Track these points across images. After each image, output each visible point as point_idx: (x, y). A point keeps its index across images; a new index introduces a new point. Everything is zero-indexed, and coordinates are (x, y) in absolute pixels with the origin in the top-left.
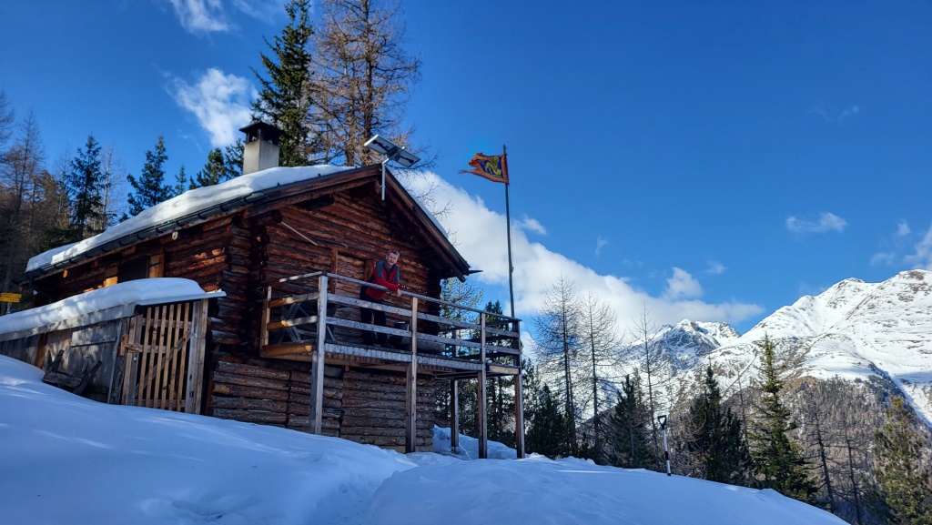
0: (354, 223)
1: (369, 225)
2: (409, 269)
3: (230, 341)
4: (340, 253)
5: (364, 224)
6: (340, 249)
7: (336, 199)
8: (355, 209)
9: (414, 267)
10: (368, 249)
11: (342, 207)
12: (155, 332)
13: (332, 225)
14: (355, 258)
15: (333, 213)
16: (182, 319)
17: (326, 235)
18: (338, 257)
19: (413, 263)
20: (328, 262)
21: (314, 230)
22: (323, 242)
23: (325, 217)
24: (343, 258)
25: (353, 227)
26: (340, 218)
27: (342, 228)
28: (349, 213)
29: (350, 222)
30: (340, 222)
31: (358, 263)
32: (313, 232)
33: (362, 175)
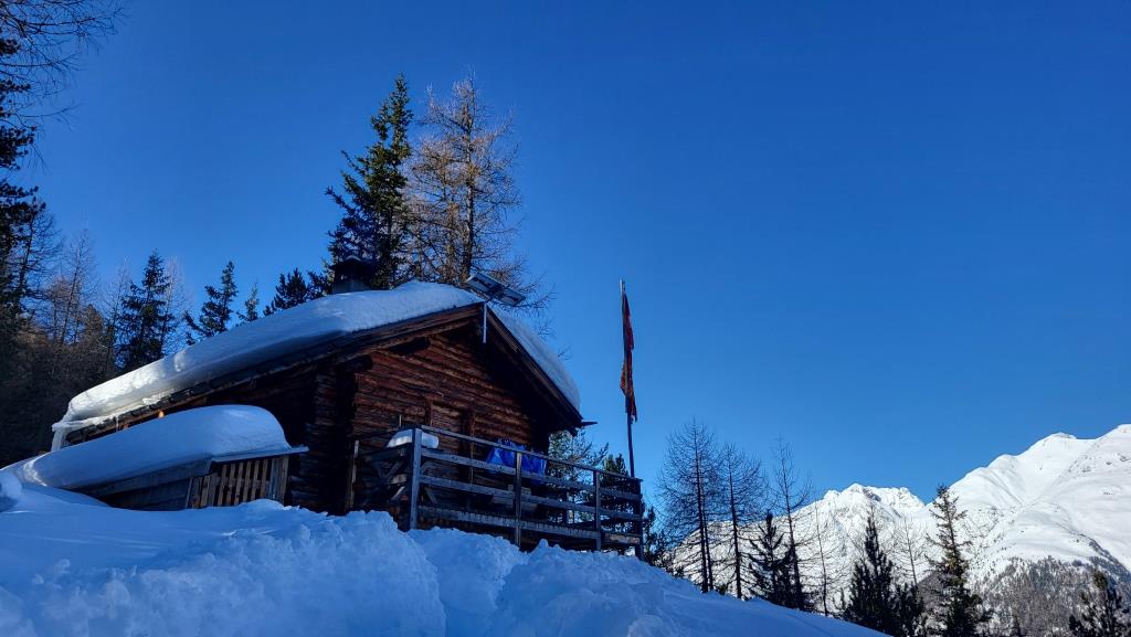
0: (451, 369)
1: (468, 371)
2: (518, 423)
4: (436, 403)
5: (463, 369)
6: (436, 399)
7: (432, 342)
8: (452, 353)
9: (518, 418)
10: (467, 398)
11: (439, 351)
12: (229, 493)
13: (428, 371)
14: (452, 408)
15: (428, 357)
17: (420, 383)
18: (433, 407)
19: (518, 414)
20: (423, 413)
21: (408, 377)
22: (416, 390)
23: (419, 363)
24: (439, 409)
25: (451, 373)
26: (434, 364)
27: (438, 375)
28: (447, 358)
29: (447, 367)
30: (435, 369)
31: (455, 414)
32: (405, 380)
33: (462, 316)
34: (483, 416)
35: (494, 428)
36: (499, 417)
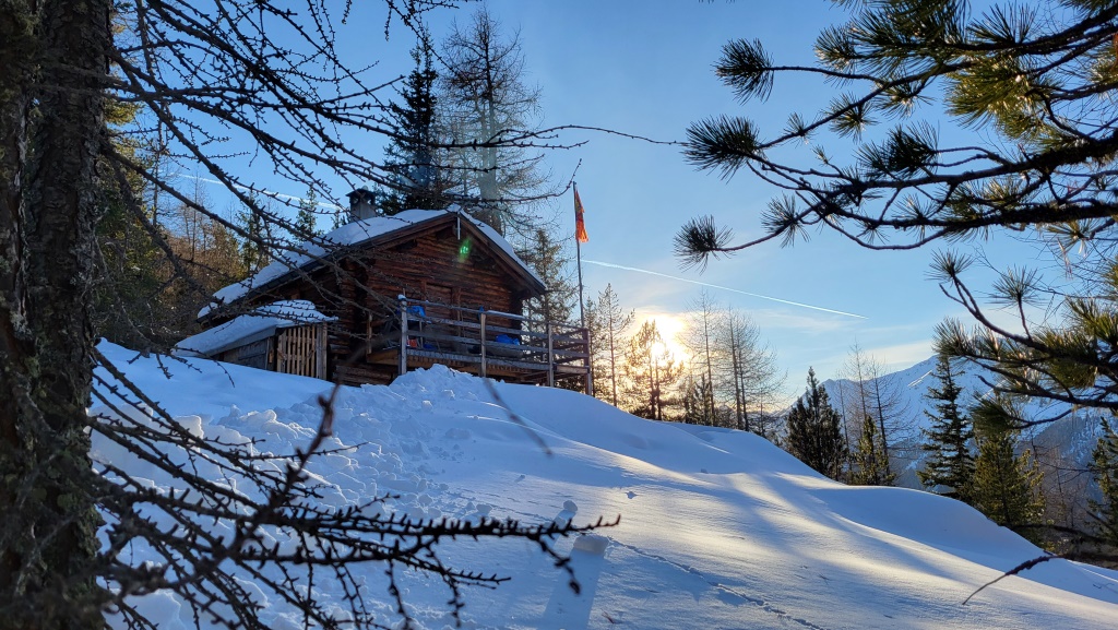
2: (495, 294)
3: (344, 352)
4: (428, 284)
5: (449, 259)
6: (428, 280)
7: (421, 242)
9: (496, 290)
10: (454, 279)
11: (430, 248)
12: (294, 346)
13: (421, 262)
14: (443, 287)
15: (421, 253)
16: (311, 337)
17: (416, 271)
18: (426, 286)
19: (496, 288)
20: (419, 291)
21: (406, 267)
22: (414, 276)
23: (415, 257)
24: (432, 287)
25: (440, 262)
26: (428, 257)
27: (427, 263)
28: (435, 252)
29: (436, 258)
30: (428, 260)
31: (446, 290)
32: (405, 269)
33: (441, 222)
34: (467, 291)
35: (476, 299)
36: (480, 291)
